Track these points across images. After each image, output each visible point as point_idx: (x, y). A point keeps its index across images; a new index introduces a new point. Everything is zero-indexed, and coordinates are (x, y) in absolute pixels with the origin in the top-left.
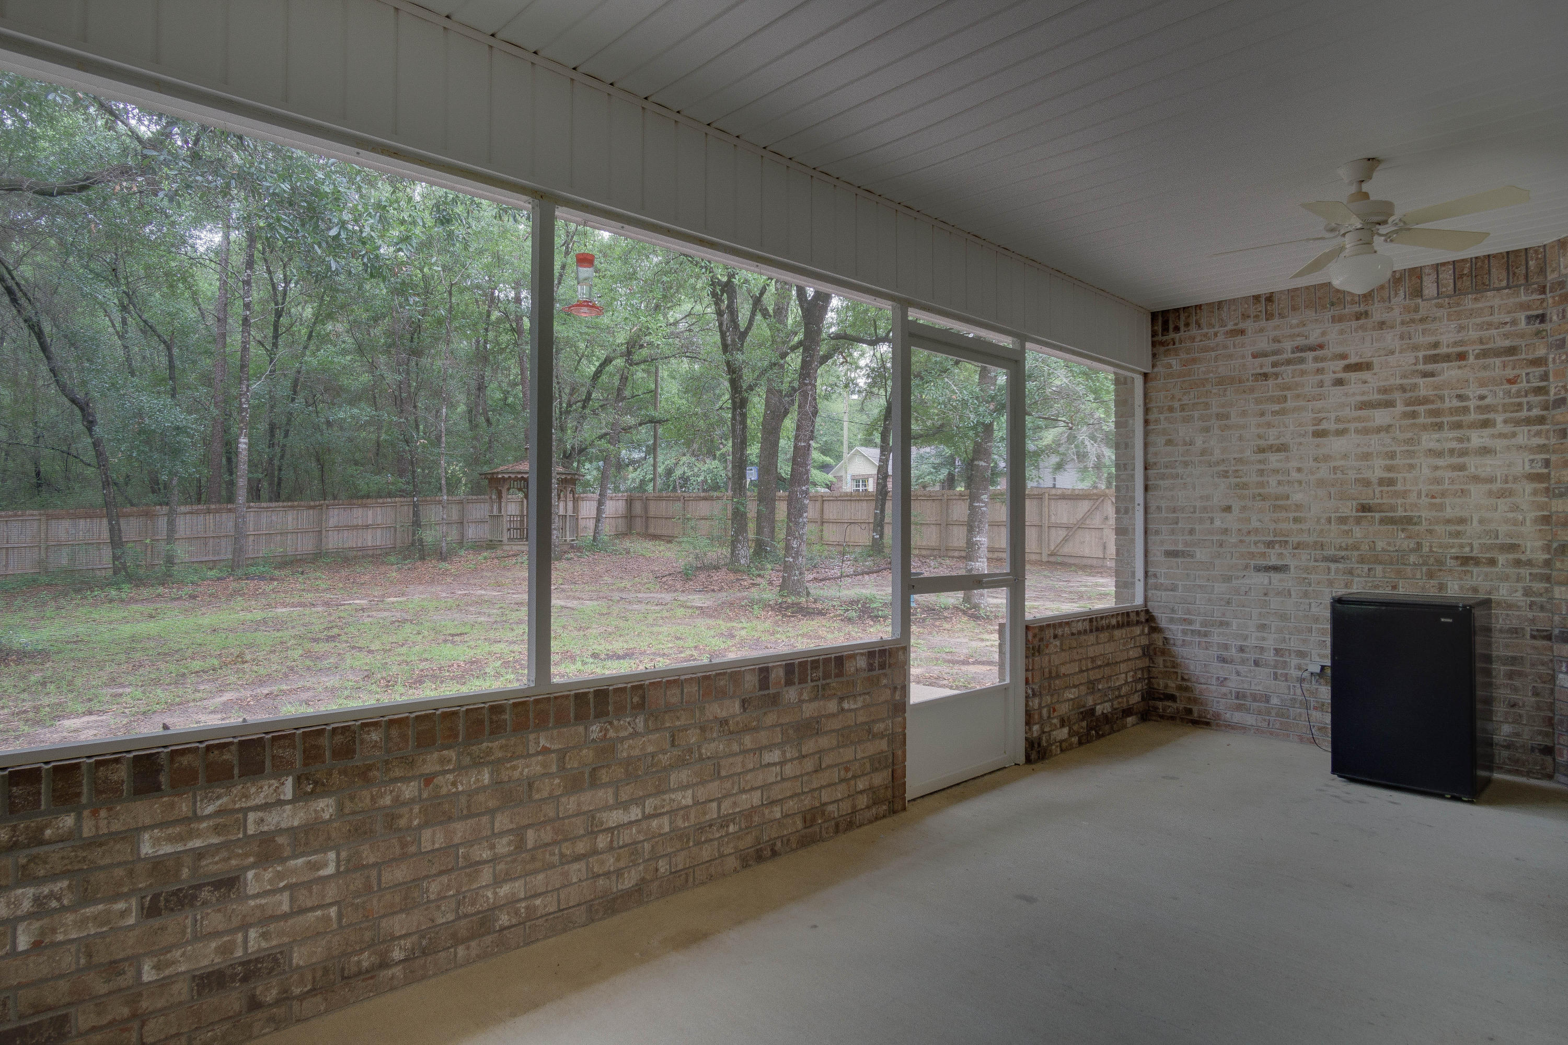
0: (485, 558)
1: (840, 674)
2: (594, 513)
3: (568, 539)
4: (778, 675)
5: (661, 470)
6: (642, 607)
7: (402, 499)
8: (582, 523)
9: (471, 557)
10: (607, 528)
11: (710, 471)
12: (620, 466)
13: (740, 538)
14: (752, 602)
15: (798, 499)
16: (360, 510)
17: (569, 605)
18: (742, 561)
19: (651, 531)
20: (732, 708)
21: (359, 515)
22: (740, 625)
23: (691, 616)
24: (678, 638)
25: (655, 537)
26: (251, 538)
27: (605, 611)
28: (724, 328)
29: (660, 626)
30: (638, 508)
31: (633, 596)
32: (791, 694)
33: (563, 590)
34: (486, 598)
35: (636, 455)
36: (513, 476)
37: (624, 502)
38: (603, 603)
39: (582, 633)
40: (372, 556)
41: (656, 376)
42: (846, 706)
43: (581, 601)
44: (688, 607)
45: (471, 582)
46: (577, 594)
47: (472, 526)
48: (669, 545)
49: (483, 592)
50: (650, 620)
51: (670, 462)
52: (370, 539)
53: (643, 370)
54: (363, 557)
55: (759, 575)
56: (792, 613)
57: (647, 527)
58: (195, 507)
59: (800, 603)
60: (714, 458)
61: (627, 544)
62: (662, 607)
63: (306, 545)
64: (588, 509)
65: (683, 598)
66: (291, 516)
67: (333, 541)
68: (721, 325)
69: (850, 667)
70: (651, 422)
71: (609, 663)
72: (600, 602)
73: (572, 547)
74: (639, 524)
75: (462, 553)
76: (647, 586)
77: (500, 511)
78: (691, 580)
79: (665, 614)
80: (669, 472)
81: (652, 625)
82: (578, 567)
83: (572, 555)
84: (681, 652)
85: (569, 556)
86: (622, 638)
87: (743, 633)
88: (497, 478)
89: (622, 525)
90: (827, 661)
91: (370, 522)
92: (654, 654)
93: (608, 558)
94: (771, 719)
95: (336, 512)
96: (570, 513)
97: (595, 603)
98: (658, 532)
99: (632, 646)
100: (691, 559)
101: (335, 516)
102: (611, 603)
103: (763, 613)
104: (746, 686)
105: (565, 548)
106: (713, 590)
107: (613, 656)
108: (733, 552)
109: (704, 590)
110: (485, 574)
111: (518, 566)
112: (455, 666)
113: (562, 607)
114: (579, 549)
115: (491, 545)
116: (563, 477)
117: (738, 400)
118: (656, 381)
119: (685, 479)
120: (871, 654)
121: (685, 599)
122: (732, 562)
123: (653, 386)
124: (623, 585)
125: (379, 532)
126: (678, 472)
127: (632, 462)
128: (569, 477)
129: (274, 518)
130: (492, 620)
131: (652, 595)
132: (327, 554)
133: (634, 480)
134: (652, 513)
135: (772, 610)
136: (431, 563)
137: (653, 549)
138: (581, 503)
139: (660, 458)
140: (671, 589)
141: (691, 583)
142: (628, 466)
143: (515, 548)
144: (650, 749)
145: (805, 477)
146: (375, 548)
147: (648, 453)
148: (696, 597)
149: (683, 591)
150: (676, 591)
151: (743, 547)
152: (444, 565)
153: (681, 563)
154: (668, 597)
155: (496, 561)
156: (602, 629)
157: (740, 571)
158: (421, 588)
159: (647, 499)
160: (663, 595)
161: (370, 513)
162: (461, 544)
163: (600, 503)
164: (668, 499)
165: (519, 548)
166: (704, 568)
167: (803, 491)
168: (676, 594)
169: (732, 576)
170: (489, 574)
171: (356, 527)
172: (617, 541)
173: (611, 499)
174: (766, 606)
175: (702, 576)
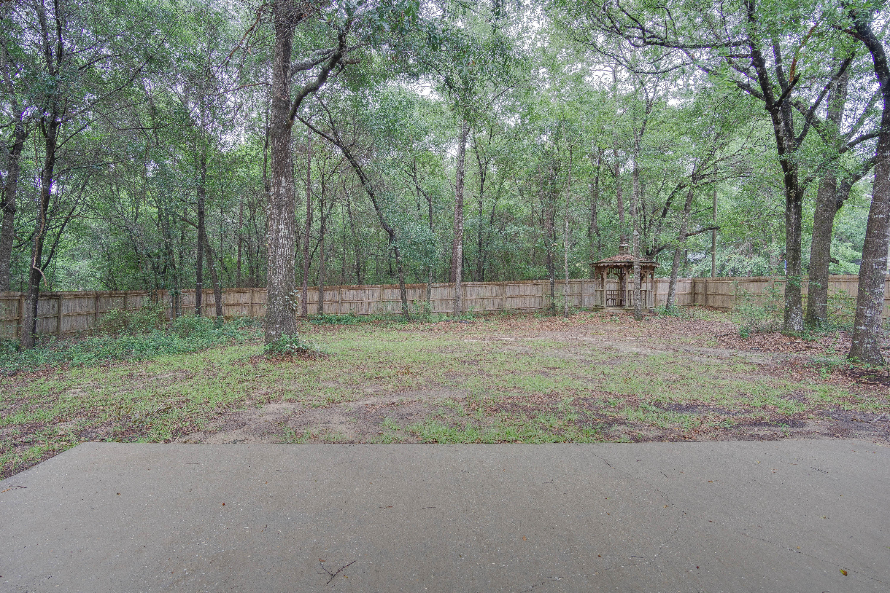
0: (591, 317)
2: (667, 292)
3: (648, 307)
5: (717, 264)
6: (704, 359)
7: (546, 281)
8: (659, 297)
9: (583, 316)
10: (677, 300)
11: (756, 264)
12: (687, 264)
13: (794, 308)
14: (818, 365)
15: (872, 270)
16: (523, 287)
17: (643, 352)
18: (796, 328)
19: (710, 303)
21: (524, 290)
22: (809, 388)
23: (752, 371)
24: (743, 395)
25: (713, 308)
26: (469, 301)
27: (671, 360)
28: (781, 134)
29: (723, 379)
30: (700, 288)
31: (695, 349)
33: (641, 341)
34: (585, 343)
35: (698, 257)
36: (610, 264)
37: (689, 284)
38: (671, 353)
39: (649, 378)
40: (529, 313)
41: (715, 197)
43: (653, 350)
44: (747, 363)
45: (580, 331)
46: (651, 345)
47: (587, 297)
48: (724, 314)
49: (585, 338)
50: (712, 372)
51: (724, 259)
52: (529, 303)
53: (704, 194)
54: (523, 313)
55: (813, 340)
56: (870, 380)
57: (706, 300)
58: (443, 284)
59: (877, 371)
60: (759, 255)
61: (691, 311)
62: (722, 361)
63: (495, 306)
64: (663, 288)
65: (741, 354)
66: (488, 289)
67: (510, 304)
68: (777, 132)
70: (711, 229)
71: (671, 414)
72: (668, 352)
73: (651, 312)
74: (700, 299)
75: (578, 313)
76: (708, 342)
77: (603, 287)
78: (747, 340)
79: (726, 368)
80: (723, 267)
81: (714, 378)
82: (654, 326)
83: (650, 317)
84: (748, 412)
85: (648, 318)
86: (685, 387)
87: (816, 396)
88: (600, 266)
89: (688, 299)
91: (528, 294)
92: (718, 409)
93: (677, 321)
95: (511, 287)
96: (649, 288)
97: (664, 353)
98: (715, 305)
99: (695, 397)
100: (746, 324)
101: (511, 290)
102: (677, 354)
103: (832, 377)
105: (645, 312)
106: (769, 350)
107: (676, 406)
108: (786, 319)
109: (760, 349)
110: (590, 326)
111: (612, 322)
112: (536, 397)
113: (638, 354)
114: (655, 313)
115: (596, 309)
116: (645, 264)
117: (793, 195)
118: (715, 200)
119: (735, 271)
121: (743, 355)
122: (785, 328)
123: (712, 205)
124: (688, 340)
125: (533, 299)
126: (730, 266)
127: (695, 261)
128: (648, 265)
129: (480, 290)
130: (583, 359)
131: (712, 350)
132: (505, 311)
133: (697, 271)
134: (710, 291)
135: (842, 375)
136: (559, 318)
137: (712, 316)
138: (658, 284)
139: (717, 256)
140: (728, 346)
141: (747, 342)
142: (692, 263)
143: (611, 311)
145: (883, 249)
146: (531, 308)
147: (707, 254)
148: (754, 354)
149: (740, 349)
150: (733, 348)
151: (796, 317)
152: (566, 320)
153: (737, 327)
154: (727, 353)
155: (598, 318)
156: (668, 376)
157: (793, 336)
158: (548, 333)
159: (707, 282)
160: (722, 351)
161: (529, 288)
162: (579, 308)
163: (671, 283)
164: (723, 281)
165: (615, 311)
166: (758, 331)
167: (880, 262)
168: (733, 351)
169: (786, 340)
170: (592, 327)
171: (521, 296)
172: (684, 310)
173: (680, 281)
174: (836, 370)
175: (757, 338)
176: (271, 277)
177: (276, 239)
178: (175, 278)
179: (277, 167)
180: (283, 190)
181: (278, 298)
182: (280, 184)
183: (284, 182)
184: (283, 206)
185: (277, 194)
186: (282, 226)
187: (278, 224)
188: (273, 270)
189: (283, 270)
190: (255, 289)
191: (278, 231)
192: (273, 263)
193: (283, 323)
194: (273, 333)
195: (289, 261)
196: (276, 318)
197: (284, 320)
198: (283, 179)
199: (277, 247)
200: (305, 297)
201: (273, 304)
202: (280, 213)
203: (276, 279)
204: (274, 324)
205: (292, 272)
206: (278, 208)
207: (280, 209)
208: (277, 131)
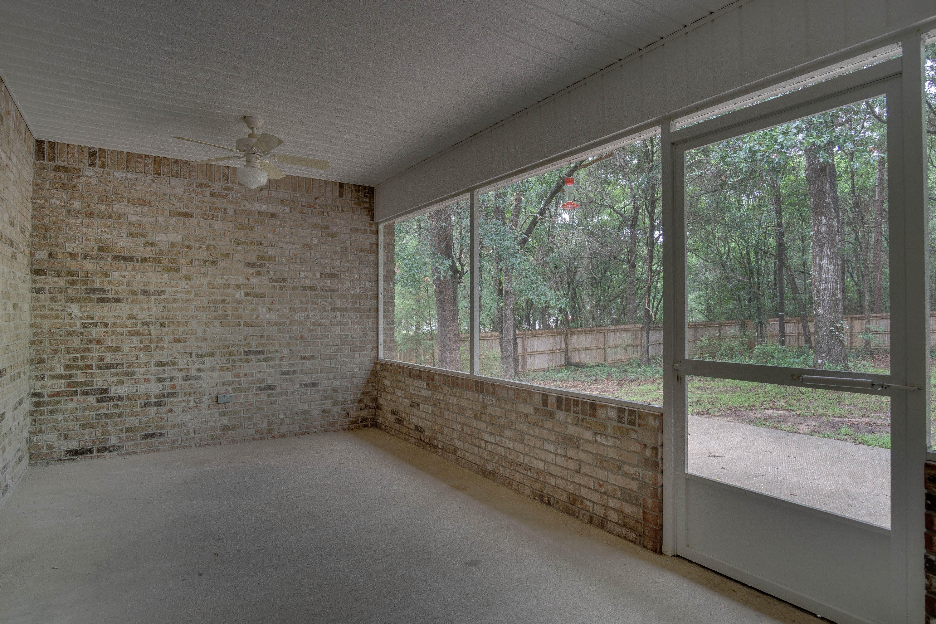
1: (594, 415)
4: (552, 401)
20: (529, 410)
32: (561, 415)
42: (598, 439)
69: (601, 413)
90: (584, 403)
94: (548, 425)
104: (535, 401)
120: (621, 410)
144: (497, 414)
176: (816, 310)
177: (819, 274)
178: (759, 309)
179: (815, 209)
180: (823, 228)
181: (823, 329)
182: (820, 223)
183: (824, 221)
184: (824, 243)
185: (818, 232)
186: (825, 262)
187: (821, 260)
188: (818, 304)
189: (827, 303)
190: (855, 316)
191: (820, 267)
192: (817, 297)
193: (829, 352)
194: (820, 361)
195: (834, 294)
196: (822, 348)
197: (830, 349)
198: (823, 218)
199: (820, 281)
200: (851, 327)
201: (818, 335)
202: (822, 250)
203: (821, 311)
204: (820, 353)
205: (838, 304)
206: (819, 246)
207: (821, 246)
208: (812, 177)
